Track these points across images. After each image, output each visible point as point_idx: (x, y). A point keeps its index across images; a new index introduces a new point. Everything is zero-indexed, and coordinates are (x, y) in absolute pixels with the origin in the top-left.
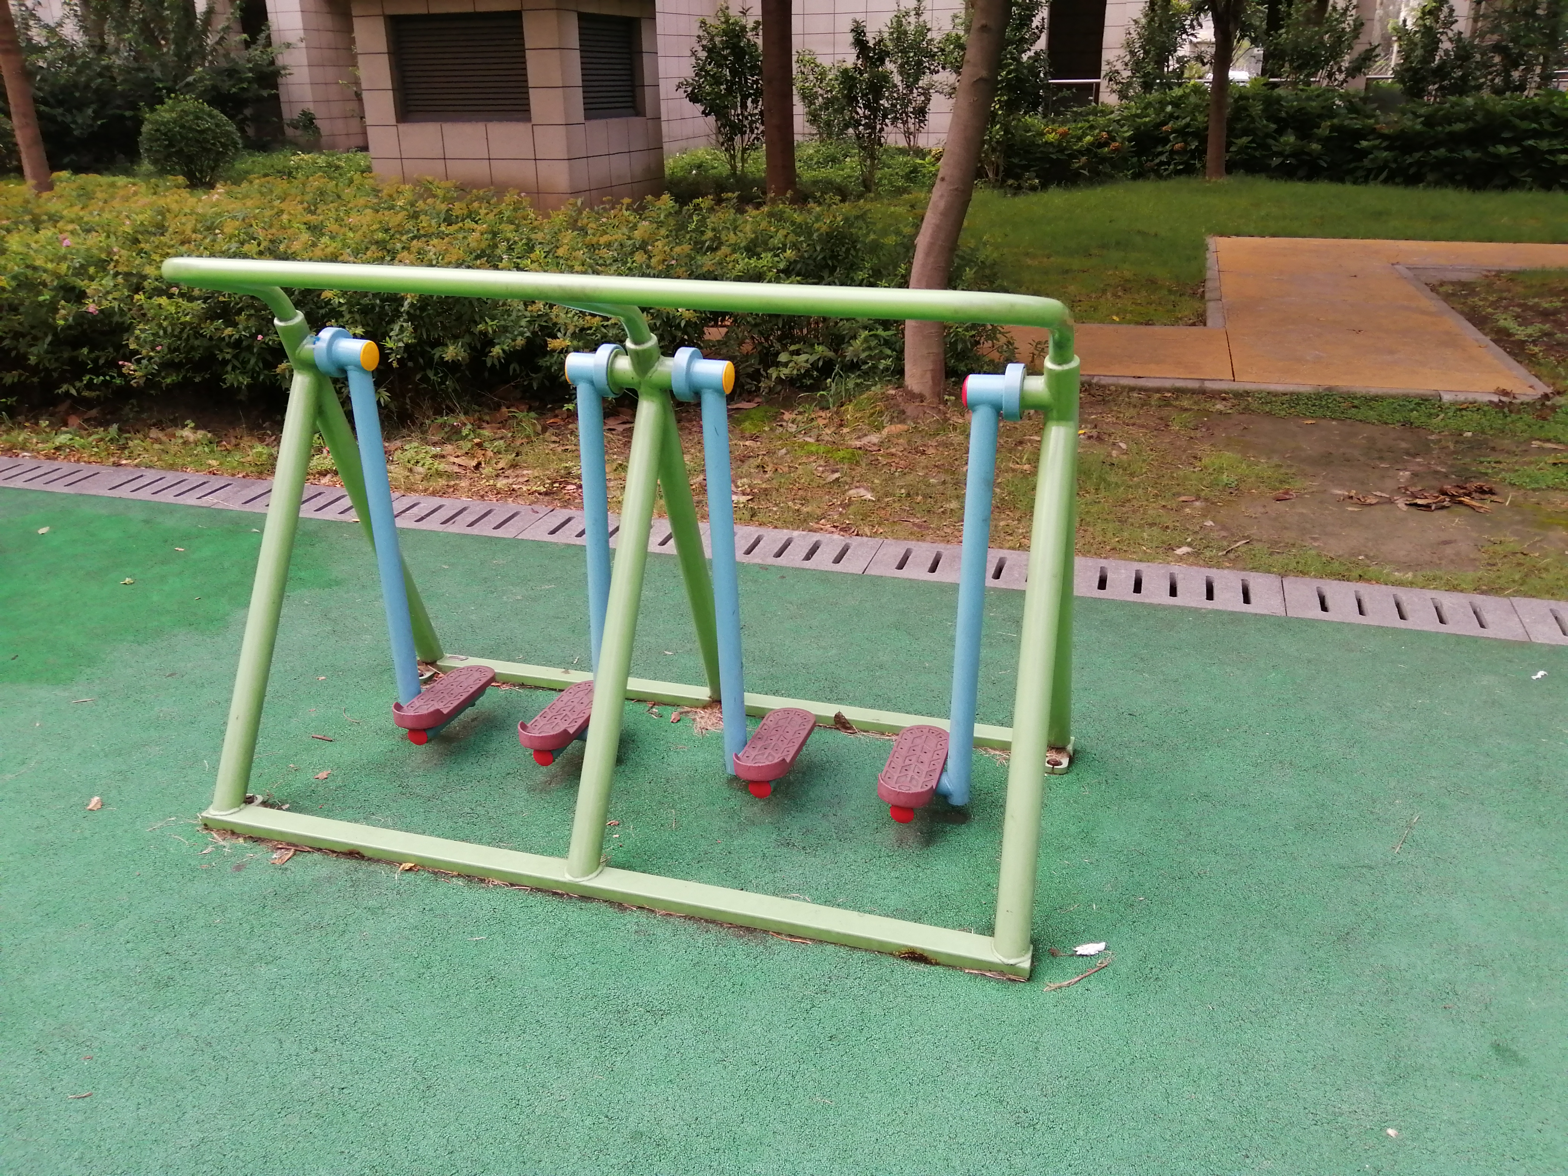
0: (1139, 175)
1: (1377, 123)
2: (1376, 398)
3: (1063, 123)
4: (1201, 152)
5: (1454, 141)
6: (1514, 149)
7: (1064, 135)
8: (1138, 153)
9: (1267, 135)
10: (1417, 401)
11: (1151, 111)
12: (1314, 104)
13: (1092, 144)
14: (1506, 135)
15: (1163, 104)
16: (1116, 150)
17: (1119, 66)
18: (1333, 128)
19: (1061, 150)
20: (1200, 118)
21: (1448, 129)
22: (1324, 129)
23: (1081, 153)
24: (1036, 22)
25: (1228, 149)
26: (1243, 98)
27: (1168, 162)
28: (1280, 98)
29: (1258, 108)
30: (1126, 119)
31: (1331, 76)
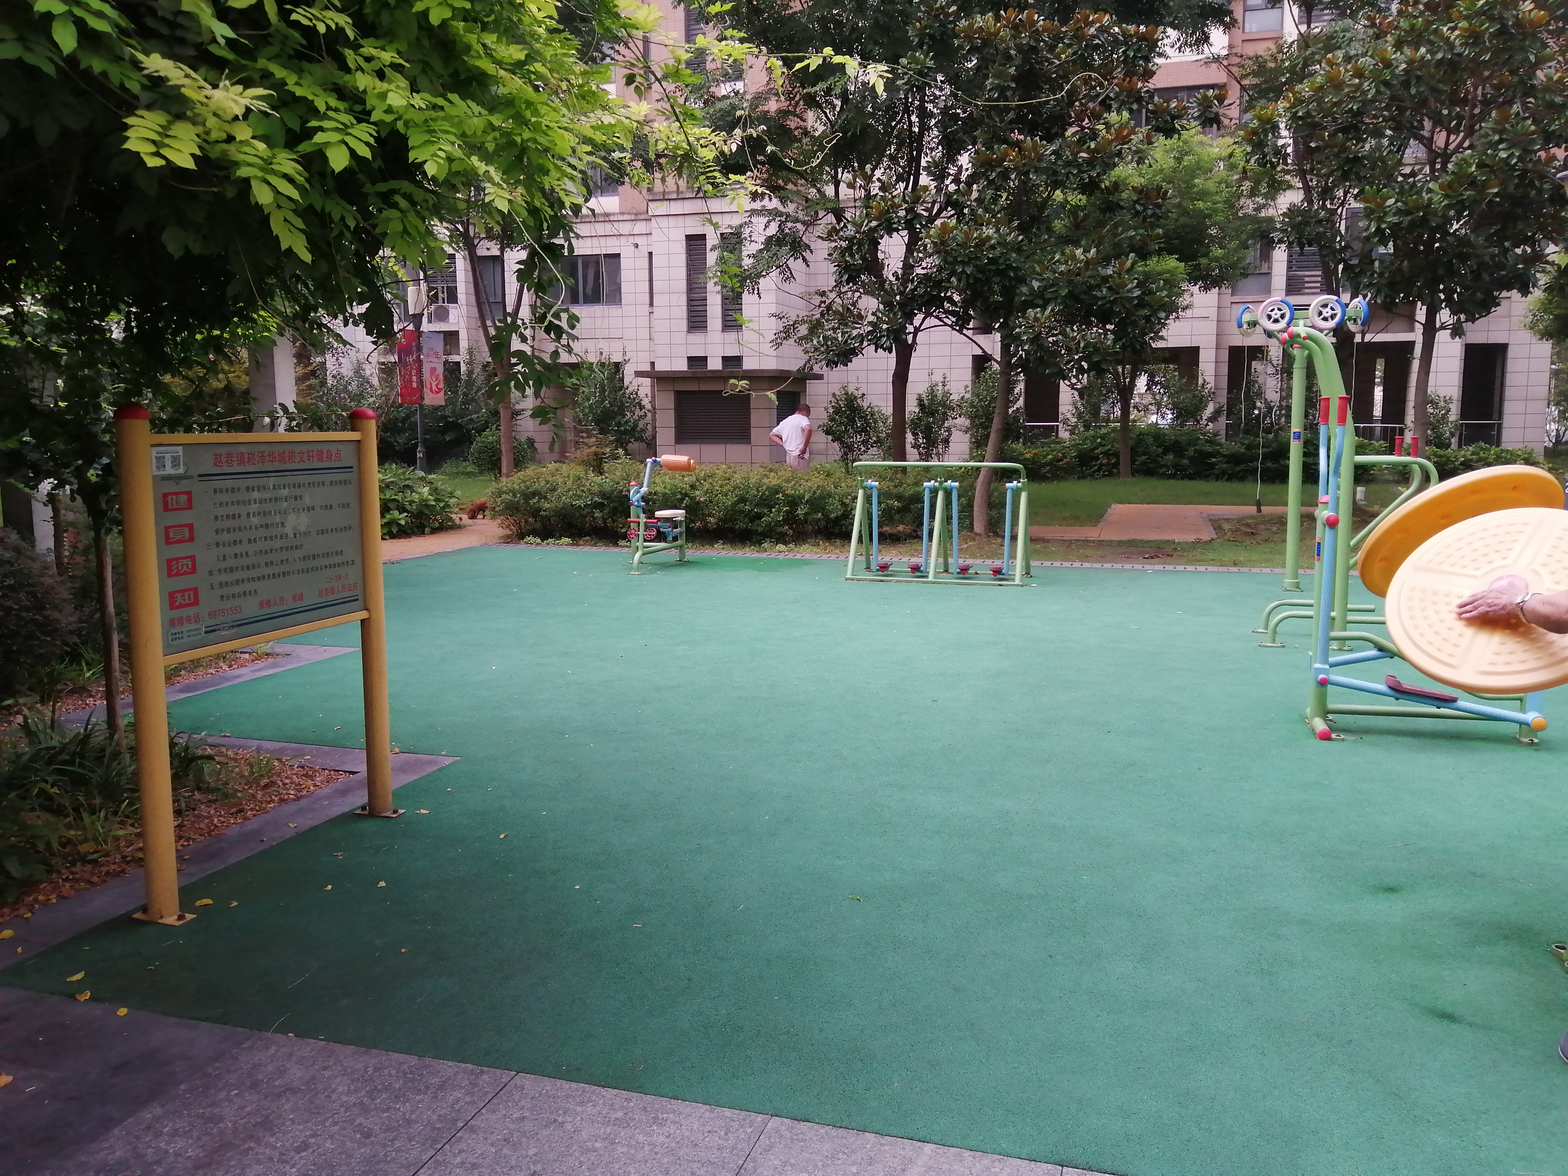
0: (1082, 477)
1: (1222, 448)
3: (1036, 448)
4: (1116, 465)
7: (1036, 454)
8: (1081, 466)
9: (1158, 455)
11: (1088, 442)
13: (1052, 460)
15: (1094, 437)
16: (1067, 463)
17: (1069, 416)
18: (1196, 451)
19: (1034, 463)
20: (1116, 445)
22: (1191, 451)
23: (1046, 464)
24: (1017, 391)
25: (1133, 463)
26: (1141, 434)
27: (1099, 470)
28: (1165, 435)
29: (1150, 440)
30: (1073, 446)
31: (1198, 422)
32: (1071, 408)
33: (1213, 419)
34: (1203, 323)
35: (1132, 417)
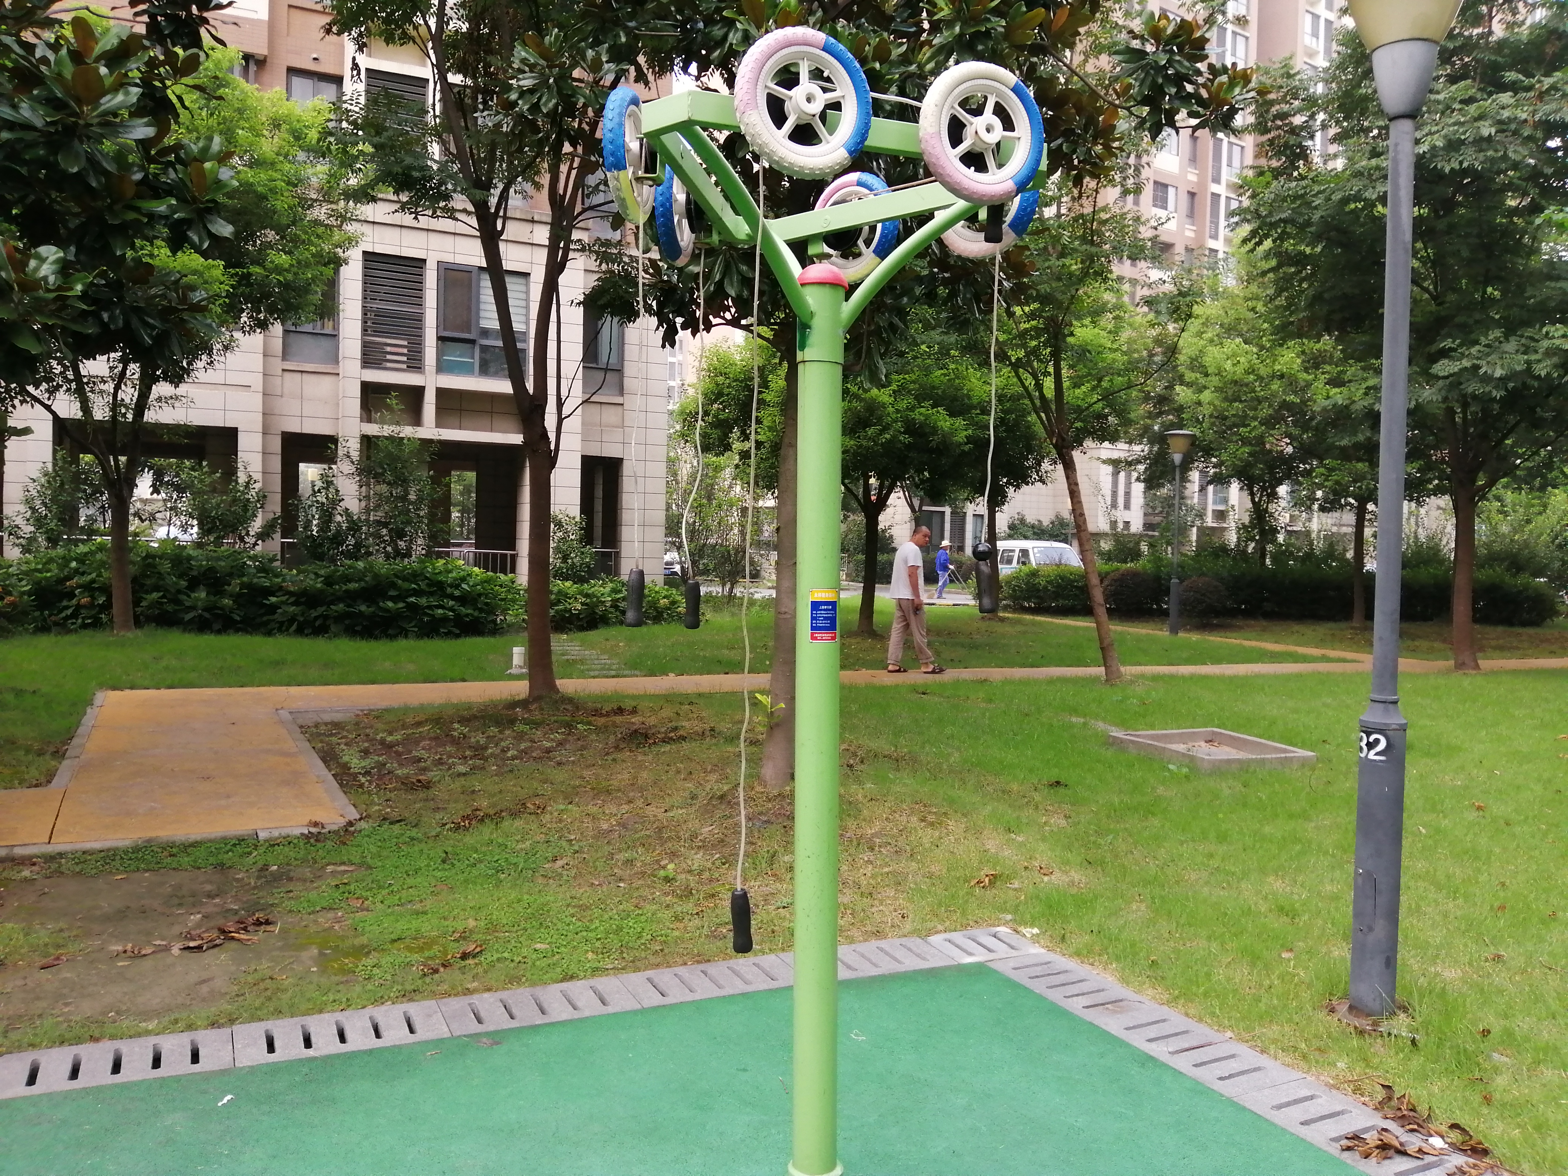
0: (43, 629)
1: (284, 581)
2: (195, 844)
4: (107, 606)
5: (351, 597)
6: (401, 605)
8: (41, 607)
9: (179, 592)
10: (234, 842)
11: (54, 566)
12: (223, 564)
14: (392, 593)
15: (66, 560)
16: (13, 604)
17: (19, 521)
18: (243, 585)
20: (106, 574)
21: (344, 588)
22: (235, 585)
25: (137, 603)
26: (150, 556)
27: (74, 615)
28: (190, 558)
29: (166, 566)
30: (26, 573)
31: (242, 539)
32: (22, 508)
33: (264, 535)
34: (243, 394)
35: (131, 528)
